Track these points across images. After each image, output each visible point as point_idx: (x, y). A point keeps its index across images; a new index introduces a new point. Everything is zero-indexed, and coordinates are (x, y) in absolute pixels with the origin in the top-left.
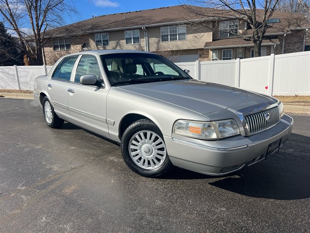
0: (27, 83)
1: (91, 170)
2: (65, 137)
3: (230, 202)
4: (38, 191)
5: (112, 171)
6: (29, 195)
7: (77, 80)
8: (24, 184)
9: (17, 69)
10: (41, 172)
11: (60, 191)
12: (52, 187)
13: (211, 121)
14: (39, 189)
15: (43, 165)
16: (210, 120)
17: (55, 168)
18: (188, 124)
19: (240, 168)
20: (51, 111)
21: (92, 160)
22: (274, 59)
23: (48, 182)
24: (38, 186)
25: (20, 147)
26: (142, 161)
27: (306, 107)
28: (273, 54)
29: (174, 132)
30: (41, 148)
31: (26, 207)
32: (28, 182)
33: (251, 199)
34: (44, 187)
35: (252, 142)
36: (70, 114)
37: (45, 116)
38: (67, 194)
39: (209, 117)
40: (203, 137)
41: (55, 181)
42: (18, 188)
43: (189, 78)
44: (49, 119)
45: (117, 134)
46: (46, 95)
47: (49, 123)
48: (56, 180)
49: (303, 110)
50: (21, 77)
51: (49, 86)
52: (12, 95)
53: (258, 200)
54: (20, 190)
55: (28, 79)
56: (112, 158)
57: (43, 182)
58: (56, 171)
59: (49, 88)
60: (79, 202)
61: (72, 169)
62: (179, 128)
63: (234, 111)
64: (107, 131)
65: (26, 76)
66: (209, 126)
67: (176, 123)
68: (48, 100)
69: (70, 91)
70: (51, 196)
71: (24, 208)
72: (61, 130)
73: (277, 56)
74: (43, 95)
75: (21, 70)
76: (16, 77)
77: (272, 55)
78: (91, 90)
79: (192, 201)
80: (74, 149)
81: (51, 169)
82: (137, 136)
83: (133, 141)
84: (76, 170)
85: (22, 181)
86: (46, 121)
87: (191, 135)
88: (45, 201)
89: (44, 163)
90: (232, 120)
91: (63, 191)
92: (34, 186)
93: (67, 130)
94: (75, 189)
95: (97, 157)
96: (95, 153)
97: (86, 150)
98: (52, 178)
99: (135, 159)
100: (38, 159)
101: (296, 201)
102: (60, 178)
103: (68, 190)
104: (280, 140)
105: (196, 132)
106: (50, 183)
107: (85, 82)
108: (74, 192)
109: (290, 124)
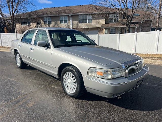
0: (6, 43)
1: (43, 93)
2: (28, 74)
3: (118, 112)
5: (54, 94)
6: (8, 107)
7: (35, 43)
8: (5, 101)
9: (1, 35)
10: (15, 94)
11: (25, 105)
12: (21, 102)
13: (108, 69)
14: (13, 104)
15: (15, 90)
17: (22, 91)
18: (96, 70)
19: (123, 94)
20: (20, 59)
21: (42, 87)
22: (137, 35)
23: (18, 100)
24: (13, 102)
25: (2, 79)
27: (153, 60)
29: (89, 74)
30: (14, 80)
31: (6, 114)
32: (7, 100)
33: (128, 110)
34: (16, 102)
35: (129, 80)
36: (31, 62)
37: (16, 62)
38: (29, 107)
39: (107, 66)
40: (104, 78)
41: (22, 99)
42: (2, 103)
43: (95, 44)
44: (19, 64)
46: (17, 51)
47: (19, 66)
50: (3, 39)
51: (19, 45)
53: (132, 111)
54: (3, 105)
55: (7, 41)
56: (54, 87)
57: (15, 100)
58: (23, 94)
59: (19, 47)
60: (36, 111)
61: (32, 92)
62: (91, 72)
63: (120, 64)
64: (51, 71)
65: (6, 39)
66: (107, 71)
67: (90, 69)
68: (18, 53)
69: (31, 49)
70: (20, 108)
71: (5, 115)
72: (25, 70)
73: (138, 33)
74: (15, 50)
75: (3, 35)
76: (0, 39)
77: (136, 32)
78: (43, 49)
79: (98, 111)
80: (33, 81)
81: (20, 92)
82: (65, 74)
83: (65, 77)
84: (34, 93)
85: (4, 99)
86: (17, 65)
87: (97, 76)
88: (17, 111)
89: (16, 89)
90: (119, 68)
91: (27, 105)
92: (11, 102)
93: (28, 70)
94: (34, 104)
95: (46, 86)
96: (44, 83)
97: (39, 82)
98: (21, 98)
99: (65, 87)
100: (13, 86)
101: (152, 112)
102: (25, 97)
103: (30, 105)
104: (143, 79)
105: (100, 74)
106: (20, 100)
107: (40, 45)
108: (33, 106)
109: (148, 70)
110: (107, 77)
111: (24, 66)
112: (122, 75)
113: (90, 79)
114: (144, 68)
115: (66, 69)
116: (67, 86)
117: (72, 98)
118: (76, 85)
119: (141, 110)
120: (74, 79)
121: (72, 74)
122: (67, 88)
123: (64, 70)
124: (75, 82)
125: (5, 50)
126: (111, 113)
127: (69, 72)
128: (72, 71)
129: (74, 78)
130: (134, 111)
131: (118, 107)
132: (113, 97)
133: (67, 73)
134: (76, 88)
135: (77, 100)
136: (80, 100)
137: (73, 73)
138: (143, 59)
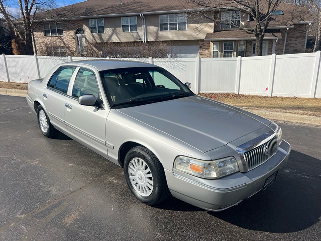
1: (91, 195)
2: (62, 150)
4: (38, 221)
5: (112, 195)
6: (29, 225)
7: (75, 96)
8: (22, 212)
9: (5, 58)
10: (40, 195)
11: (60, 221)
12: (53, 215)
13: (211, 160)
14: (39, 218)
15: (41, 186)
17: (54, 191)
18: (189, 161)
20: (46, 120)
21: (91, 180)
22: (276, 59)
23: (47, 209)
24: (37, 215)
25: (15, 163)
27: (304, 117)
28: (275, 54)
29: (175, 167)
30: (37, 165)
31: (27, 240)
32: (27, 209)
33: (248, 232)
34: (43, 215)
35: (250, 180)
36: (67, 129)
37: (39, 124)
38: (68, 225)
39: (209, 155)
40: (202, 177)
42: (17, 216)
44: (44, 128)
45: (116, 158)
46: (40, 104)
47: (44, 133)
48: (55, 207)
49: (301, 119)
50: (10, 67)
51: (44, 95)
52: (1, 91)
53: (254, 232)
54: (20, 220)
55: (18, 70)
56: (111, 179)
57: (42, 209)
58: (55, 195)
59: (45, 98)
60: (81, 234)
61: (72, 192)
62: (179, 164)
63: (234, 148)
64: (106, 153)
65: (15, 66)
66: (209, 164)
67: (177, 159)
68: (43, 109)
69: (67, 106)
70: (51, 227)
73: (278, 56)
74: (37, 103)
75: (10, 59)
76: (4, 67)
78: (91, 109)
79: (192, 234)
80: (72, 166)
81: (49, 191)
82: (133, 161)
83: (132, 167)
84: (75, 194)
85: (21, 208)
86: (41, 130)
87: (191, 172)
88: (46, 233)
89: (41, 184)
90: (232, 157)
91: (63, 221)
92: (34, 214)
93: (63, 141)
94: (75, 218)
95: (96, 177)
96: (94, 172)
97: (84, 168)
98: (51, 204)
99: (133, 183)
100: (35, 179)
101: (290, 235)
102: (60, 203)
103: (69, 220)
104: (277, 172)
105: (196, 170)
106: (49, 210)
107: (84, 103)
108: (75, 222)
109: (288, 153)
110: (209, 174)
111: (54, 134)
112: (237, 170)
113: (177, 177)
114: (280, 149)
115: (134, 152)
116: (135, 182)
117: (144, 206)
118: (152, 183)
119: (272, 232)
120: (149, 173)
121: (145, 163)
122: (136, 185)
123: (130, 154)
124: (150, 178)
125: (15, 92)
126: (217, 237)
127: (139, 159)
128: (144, 158)
129: (149, 170)
130: (258, 232)
131: (229, 224)
132: (220, 210)
133: (136, 159)
134: (152, 188)
135: (155, 209)
136: (161, 210)
137: (147, 162)
138: (281, 129)
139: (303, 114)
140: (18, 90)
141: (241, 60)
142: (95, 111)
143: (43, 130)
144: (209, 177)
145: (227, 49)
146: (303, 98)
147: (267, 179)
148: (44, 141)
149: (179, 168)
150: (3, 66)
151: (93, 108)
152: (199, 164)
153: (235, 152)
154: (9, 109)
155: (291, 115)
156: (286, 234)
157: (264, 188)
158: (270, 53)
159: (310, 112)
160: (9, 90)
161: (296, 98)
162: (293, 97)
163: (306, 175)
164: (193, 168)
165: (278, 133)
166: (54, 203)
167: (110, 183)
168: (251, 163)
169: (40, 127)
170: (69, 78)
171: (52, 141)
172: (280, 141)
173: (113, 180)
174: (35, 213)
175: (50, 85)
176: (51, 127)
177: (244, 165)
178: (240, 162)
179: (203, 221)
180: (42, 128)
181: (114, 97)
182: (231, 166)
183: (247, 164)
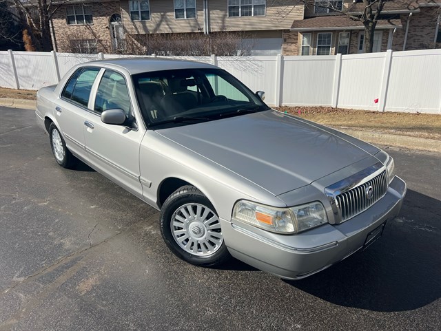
0: (28, 77)
1: (118, 250)
2: (83, 186)
3: (308, 314)
4: (42, 286)
5: (148, 252)
6: (29, 292)
8: (22, 273)
9: (12, 55)
10: (48, 250)
11: (72, 287)
13: (287, 207)
14: (44, 282)
15: (50, 237)
16: (285, 206)
17: (67, 243)
18: (255, 207)
20: (61, 144)
21: (119, 230)
22: (391, 57)
23: (56, 270)
24: (42, 277)
25: (17, 203)
26: (189, 243)
28: (391, 50)
30: (47, 206)
31: (25, 313)
32: (29, 269)
33: (337, 309)
34: (51, 278)
35: (343, 236)
37: (53, 149)
38: (83, 293)
39: (284, 199)
41: (66, 268)
42: (15, 279)
44: (60, 157)
45: (155, 200)
46: (52, 121)
47: (60, 161)
48: (67, 266)
49: (425, 145)
50: (19, 68)
52: (5, 102)
54: (17, 284)
55: (30, 72)
56: (148, 229)
57: (49, 270)
58: (68, 250)
60: (100, 307)
61: (92, 246)
64: (140, 192)
65: (26, 67)
66: (284, 213)
67: (238, 204)
68: (56, 128)
69: (87, 124)
70: (60, 296)
71: (22, 315)
72: (76, 172)
73: (395, 53)
75: (19, 57)
76: (12, 68)
77: (389, 51)
78: (119, 130)
79: (256, 311)
80: (95, 208)
81: (61, 244)
84: (97, 248)
85: (20, 267)
86: (55, 157)
87: (258, 224)
88: (52, 304)
89: (51, 234)
90: (318, 203)
91: (77, 288)
92: (37, 277)
93: (85, 172)
94: (94, 283)
95: (127, 225)
96: (124, 217)
97: (112, 212)
98: (62, 264)
100: (43, 226)
101: (399, 315)
102: (74, 262)
103: (84, 286)
104: (385, 223)
105: (265, 221)
106: (60, 271)
107: (108, 121)
108: (93, 289)
109: (401, 196)
110: (284, 227)
111: (73, 163)
112: (325, 220)
113: (238, 229)
114: (391, 190)
119: (372, 309)
125: (25, 103)
126: (292, 315)
130: (353, 309)
131: (311, 296)
132: (299, 278)
138: (392, 160)
139: (427, 138)
140: (29, 101)
141: (341, 60)
142: (124, 132)
143: (58, 157)
144: (283, 231)
145: (323, 43)
146: (428, 115)
147: (369, 234)
148: (59, 173)
149: (240, 217)
150: (10, 67)
151: (123, 128)
152: (270, 213)
153: (323, 195)
154: (14, 127)
155: (410, 138)
156: (392, 314)
157: (364, 246)
158: (383, 50)
159: (437, 135)
160: (17, 100)
161: (418, 114)
162: (415, 112)
163: (427, 227)
164: (261, 218)
165: (389, 166)
166: (67, 262)
167: (146, 234)
168: (346, 210)
169: (54, 153)
170: (90, 84)
171: (70, 172)
172: (391, 177)
173: (151, 229)
174: (40, 275)
175: (65, 95)
176: (68, 153)
177: (336, 213)
178: (329, 209)
179: (273, 292)
180: (57, 154)
181: (155, 111)
182: (316, 215)
183: (340, 212)
